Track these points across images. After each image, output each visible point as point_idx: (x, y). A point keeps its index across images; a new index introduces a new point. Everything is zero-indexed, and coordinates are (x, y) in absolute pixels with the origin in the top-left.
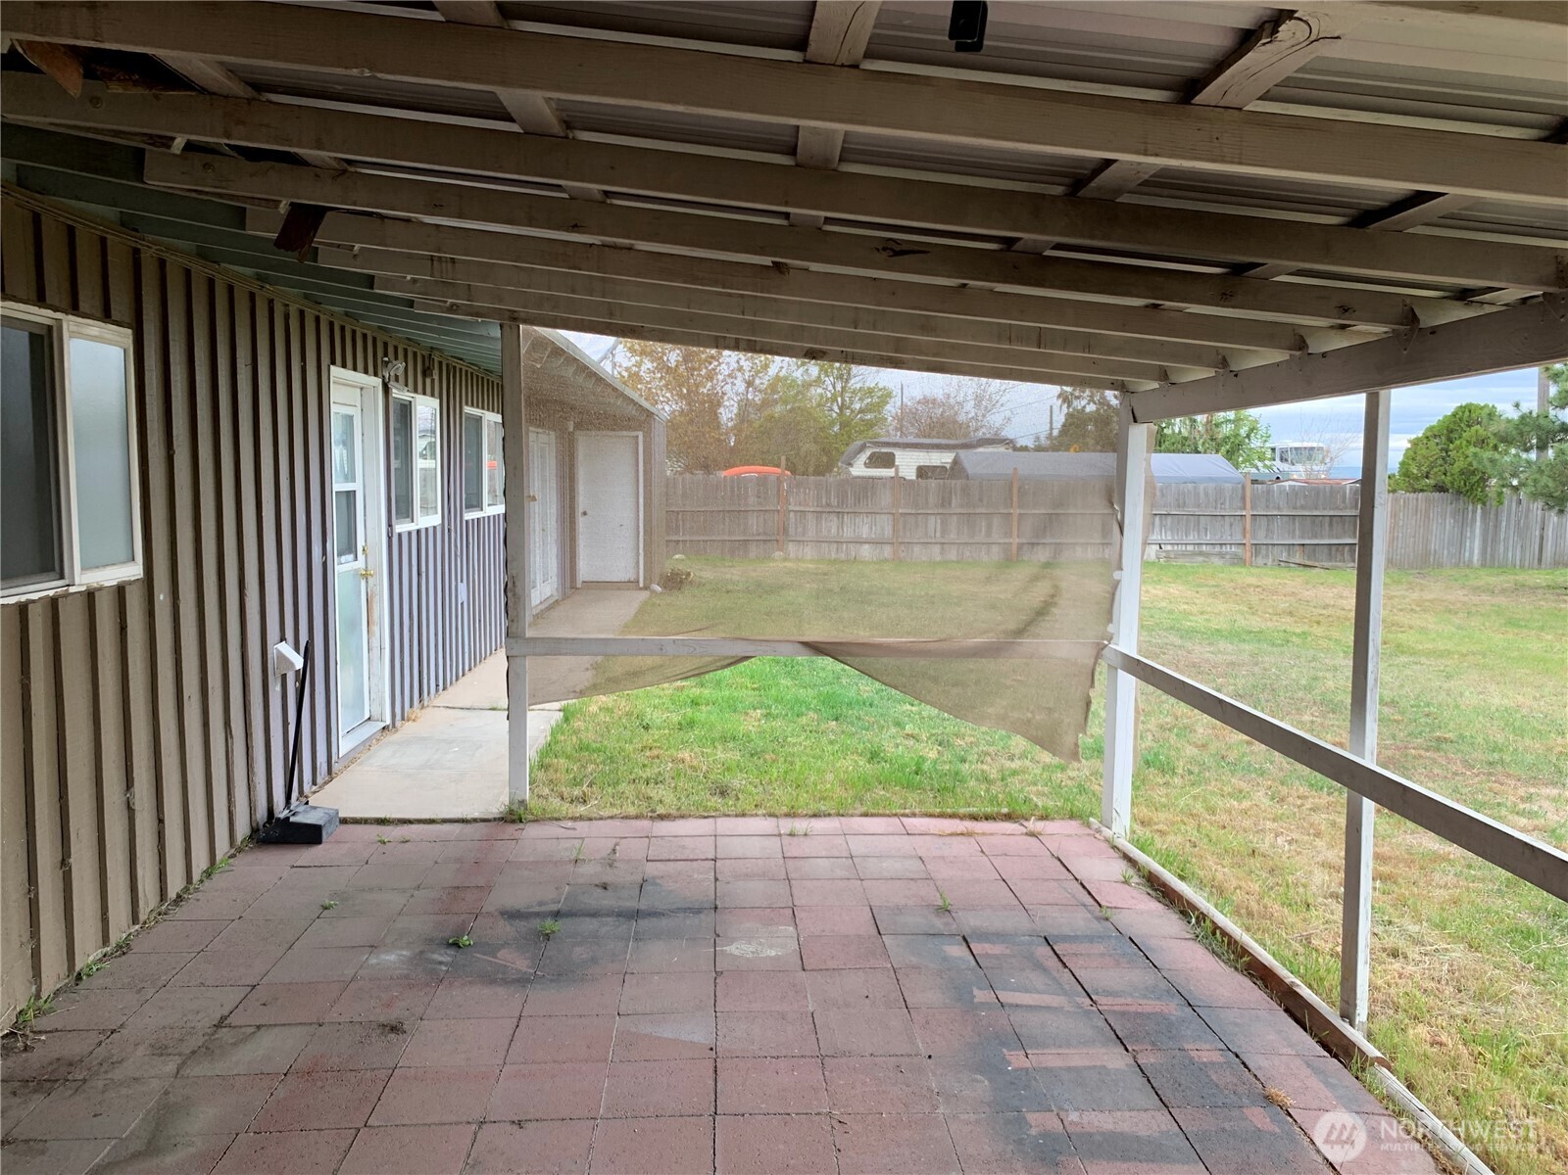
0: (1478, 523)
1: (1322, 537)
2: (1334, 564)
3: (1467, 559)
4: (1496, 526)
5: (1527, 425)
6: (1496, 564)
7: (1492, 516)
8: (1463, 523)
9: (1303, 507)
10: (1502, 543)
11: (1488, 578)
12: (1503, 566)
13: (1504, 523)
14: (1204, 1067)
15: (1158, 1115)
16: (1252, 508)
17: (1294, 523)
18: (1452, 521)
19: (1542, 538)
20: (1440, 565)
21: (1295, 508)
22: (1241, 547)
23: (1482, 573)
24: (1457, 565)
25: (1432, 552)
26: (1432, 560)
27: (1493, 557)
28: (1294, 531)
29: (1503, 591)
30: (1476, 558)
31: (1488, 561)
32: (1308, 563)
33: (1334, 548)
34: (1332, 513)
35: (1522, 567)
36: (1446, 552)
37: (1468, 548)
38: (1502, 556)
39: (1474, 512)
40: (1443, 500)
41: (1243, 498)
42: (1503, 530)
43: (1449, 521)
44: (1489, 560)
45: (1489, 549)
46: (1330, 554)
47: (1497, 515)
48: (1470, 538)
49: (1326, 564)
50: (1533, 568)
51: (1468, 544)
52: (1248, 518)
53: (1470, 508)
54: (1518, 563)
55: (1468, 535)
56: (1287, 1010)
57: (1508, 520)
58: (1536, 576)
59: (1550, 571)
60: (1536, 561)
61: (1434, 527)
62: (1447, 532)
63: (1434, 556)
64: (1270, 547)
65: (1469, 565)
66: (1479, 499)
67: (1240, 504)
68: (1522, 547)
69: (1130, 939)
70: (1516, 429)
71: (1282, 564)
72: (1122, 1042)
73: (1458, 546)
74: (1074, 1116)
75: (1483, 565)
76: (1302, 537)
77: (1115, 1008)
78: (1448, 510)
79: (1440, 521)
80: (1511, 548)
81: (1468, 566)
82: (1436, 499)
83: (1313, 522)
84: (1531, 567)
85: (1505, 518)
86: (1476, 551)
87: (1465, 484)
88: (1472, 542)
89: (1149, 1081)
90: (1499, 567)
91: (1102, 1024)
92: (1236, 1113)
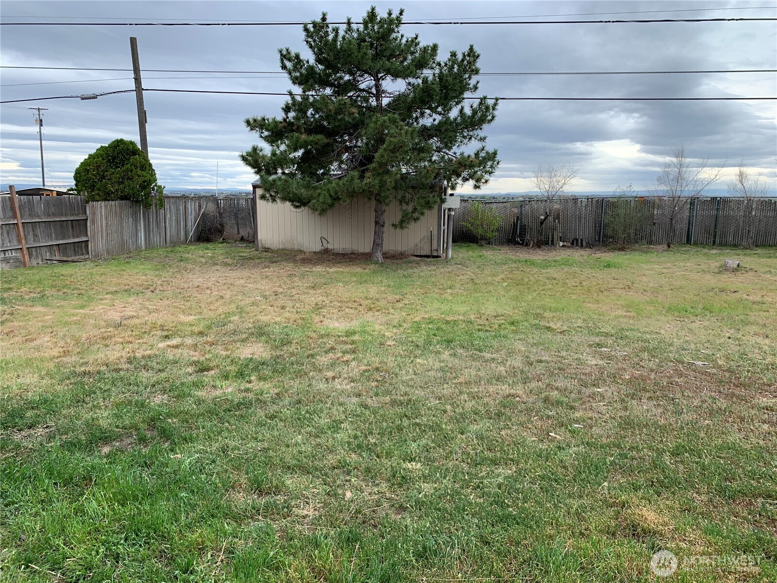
0: (142, 220)
1: (69, 238)
2: (78, 257)
3: (140, 245)
4: (148, 222)
6: (151, 246)
7: (147, 216)
9: (54, 215)
10: (152, 233)
12: (154, 247)
13: (151, 220)
16: (22, 218)
17: (50, 227)
19: (165, 227)
20: (130, 252)
21: (49, 215)
22: (19, 251)
24: (136, 249)
25: (125, 242)
26: (125, 247)
27: (149, 242)
28: (51, 234)
30: (143, 243)
32: (65, 259)
33: (76, 244)
34: (72, 218)
35: (161, 246)
36: (131, 241)
37: (139, 239)
38: (152, 241)
39: (140, 212)
40: (127, 206)
41: (13, 208)
42: (153, 225)
43: (131, 221)
44: (148, 244)
45: (147, 237)
46: (75, 250)
48: (140, 230)
49: (75, 258)
52: (20, 225)
53: (138, 210)
54: (159, 244)
55: (139, 228)
57: (153, 218)
60: (165, 241)
61: (125, 225)
62: (130, 228)
63: (127, 244)
64: (38, 248)
65: (141, 249)
67: (10, 214)
68: (159, 234)
71: (48, 262)
73: (136, 236)
75: (146, 248)
76: (57, 239)
78: (129, 213)
79: (126, 221)
80: (155, 235)
81: (141, 252)
82: (123, 205)
83: (62, 226)
85: (151, 216)
86: (143, 239)
88: (141, 233)
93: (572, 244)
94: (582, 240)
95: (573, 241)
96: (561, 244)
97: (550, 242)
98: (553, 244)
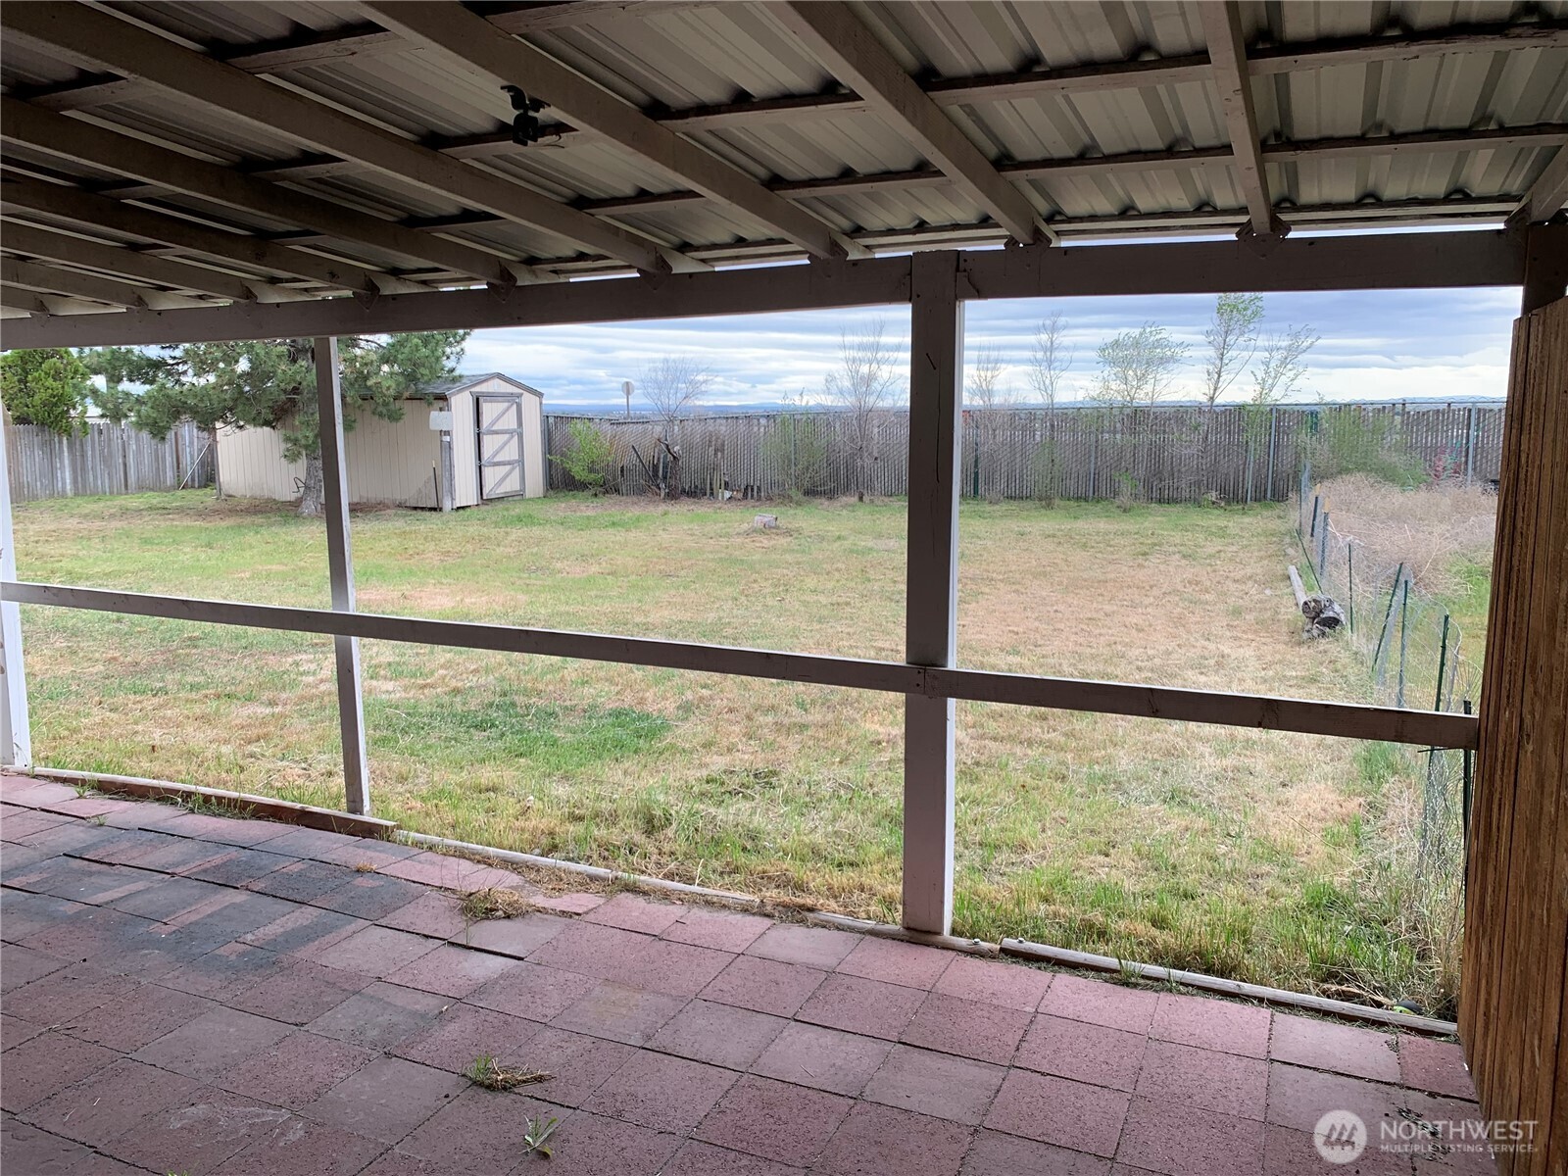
0: (66, 454)
3: (60, 490)
4: (83, 456)
5: (118, 359)
6: (88, 492)
7: (78, 447)
8: (51, 454)
10: (91, 473)
11: (88, 506)
12: (95, 494)
13: (90, 453)
14: (300, 874)
15: (303, 909)
18: (41, 453)
19: (125, 465)
20: (35, 498)
23: (79, 501)
24: (52, 496)
25: (26, 485)
26: (26, 492)
27: (84, 486)
29: (112, 516)
30: (68, 487)
31: (80, 491)
35: (111, 493)
36: (38, 484)
37: (59, 479)
38: (92, 485)
39: (60, 442)
40: (28, 432)
42: (90, 459)
43: (38, 453)
44: (81, 489)
45: (79, 478)
47: (82, 445)
48: (60, 468)
50: (121, 494)
51: (59, 475)
53: (56, 439)
54: (108, 490)
55: (58, 465)
56: (307, 827)
57: (93, 450)
58: (131, 500)
59: (140, 495)
60: (123, 486)
61: (24, 460)
62: (37, 465)
63: (28, 488)
65: (63, 495)
66: (65, 431)
68: (109, 474)
69: (139, 829)
70: (110, 364)
72: (229, 886)
73: (50, 475)
74: (249, 937)
75: (76, 494)
77: (194, 870)
78: (35, 442)
79: (28, 453)
80: (99, 476)
81: (63, 497)
82: (22, 430)
84: (119, 494)
85: (89, 448)
86: (68, 481)
87: (49, 416)
88: (63, 472)
89: (274, 896)
90: (91, 495)
91: (195, 883)
92: (348, 886)
93: (745, 496)
94: (759, 488)
95: (746, 489)
96: (727, 494)
97: (708, 492)
98: (712, 494)
